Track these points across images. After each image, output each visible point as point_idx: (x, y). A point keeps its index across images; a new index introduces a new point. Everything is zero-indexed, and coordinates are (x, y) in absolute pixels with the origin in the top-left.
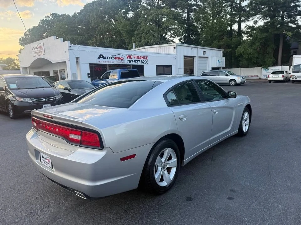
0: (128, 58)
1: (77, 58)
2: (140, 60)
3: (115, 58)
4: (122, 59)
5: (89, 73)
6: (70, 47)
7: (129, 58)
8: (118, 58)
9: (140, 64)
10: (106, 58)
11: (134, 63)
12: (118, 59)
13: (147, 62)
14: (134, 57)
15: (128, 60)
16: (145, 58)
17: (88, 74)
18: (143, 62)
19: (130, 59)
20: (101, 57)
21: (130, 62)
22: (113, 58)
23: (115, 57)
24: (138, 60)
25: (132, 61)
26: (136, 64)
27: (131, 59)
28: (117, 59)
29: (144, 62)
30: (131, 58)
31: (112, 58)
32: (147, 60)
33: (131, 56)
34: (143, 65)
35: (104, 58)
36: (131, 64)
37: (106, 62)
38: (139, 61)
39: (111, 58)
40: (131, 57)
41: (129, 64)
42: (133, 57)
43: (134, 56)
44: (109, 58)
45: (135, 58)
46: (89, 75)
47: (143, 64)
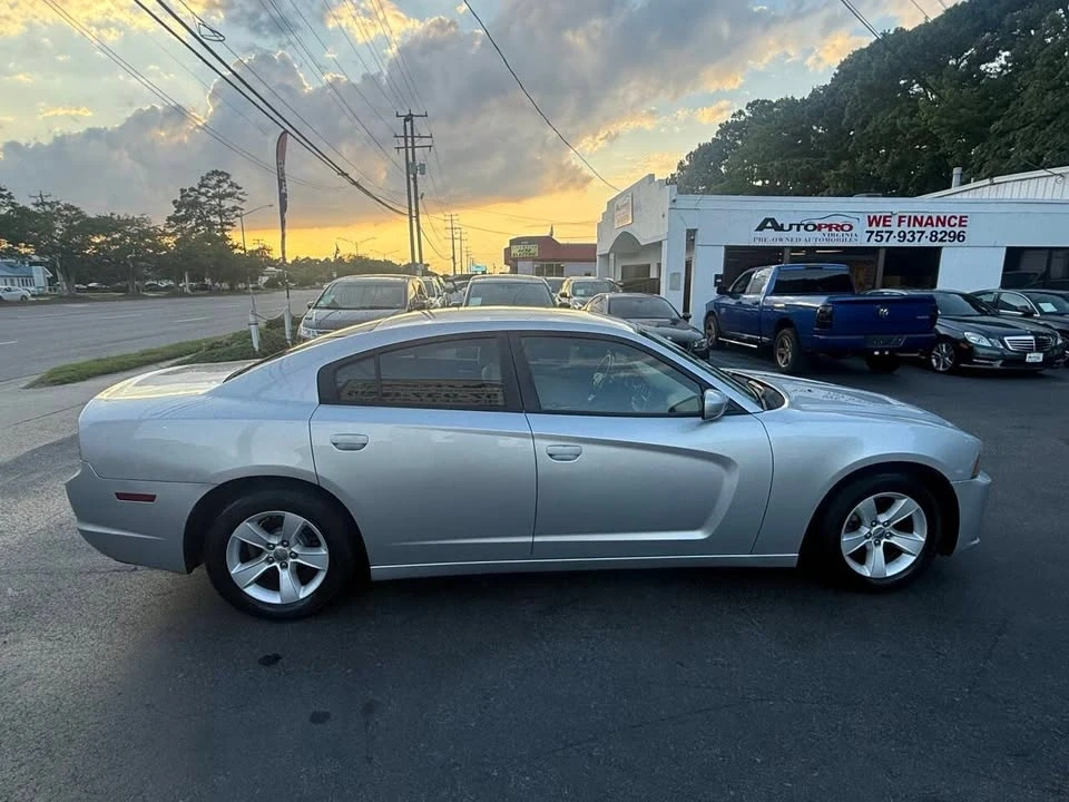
0: (870, 225)
1: (691, 233)
2: (929, 229)
3: (818, 228)
4: (846, 228)
5: (721, 273)
6: (674, 201)
7: (878, 225)
8: (830, 227)
9: (925, 243)
10: (786, 227)
11: (894, 243)
12: (830, 230)
13: (959, 237)
14: (900, 221)
15: (872, 232)
16: (953, 221)
17: (717, 277)
18: (939, 236)
19: (881, 228)
20: (769, 224)
21: (879, 238)
22: (811, 227)
23: (820, 225)
24: (917, 228)
25: (885, 236)
26: (906, 244)
27: (885, 229)
28: (826, 231)
29: (947, 238)
30: (884, 225)
31: (806, 229)
32: (962, 229)
33: (885, 217)
34: (939, 249)
35: (779, 228)
36: (883, 244)
37: (781, 240)
38: (923, 232)
39: (802, 227)
40: (885, 221)
41: (873, 243)
42: (895, 221)
43: (900, 217)
44: (795, 227)
45: (904, 225)
46: (719, 281)
47: (937, 244)
